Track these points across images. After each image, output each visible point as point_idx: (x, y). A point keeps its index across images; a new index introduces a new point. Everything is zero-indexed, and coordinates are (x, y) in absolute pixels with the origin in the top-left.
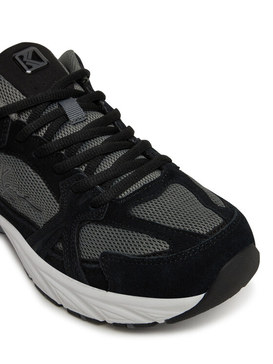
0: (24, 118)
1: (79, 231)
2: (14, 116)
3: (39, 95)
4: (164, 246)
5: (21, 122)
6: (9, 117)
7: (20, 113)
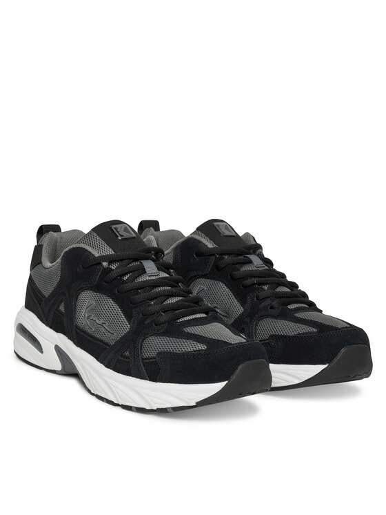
0: (114, 267)
1: (143, 341)
2: (105, 264)
3: (126, 253)
4: (204, 347)
5: (111, 269)
6: (100, 264)
7: (111, 262)
